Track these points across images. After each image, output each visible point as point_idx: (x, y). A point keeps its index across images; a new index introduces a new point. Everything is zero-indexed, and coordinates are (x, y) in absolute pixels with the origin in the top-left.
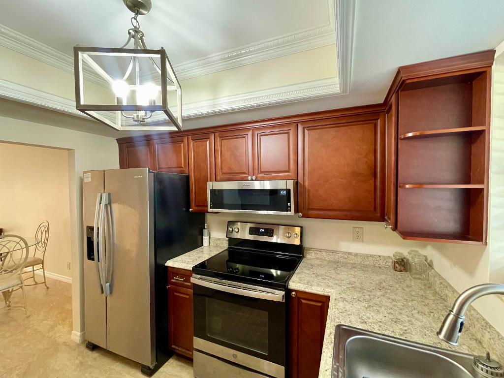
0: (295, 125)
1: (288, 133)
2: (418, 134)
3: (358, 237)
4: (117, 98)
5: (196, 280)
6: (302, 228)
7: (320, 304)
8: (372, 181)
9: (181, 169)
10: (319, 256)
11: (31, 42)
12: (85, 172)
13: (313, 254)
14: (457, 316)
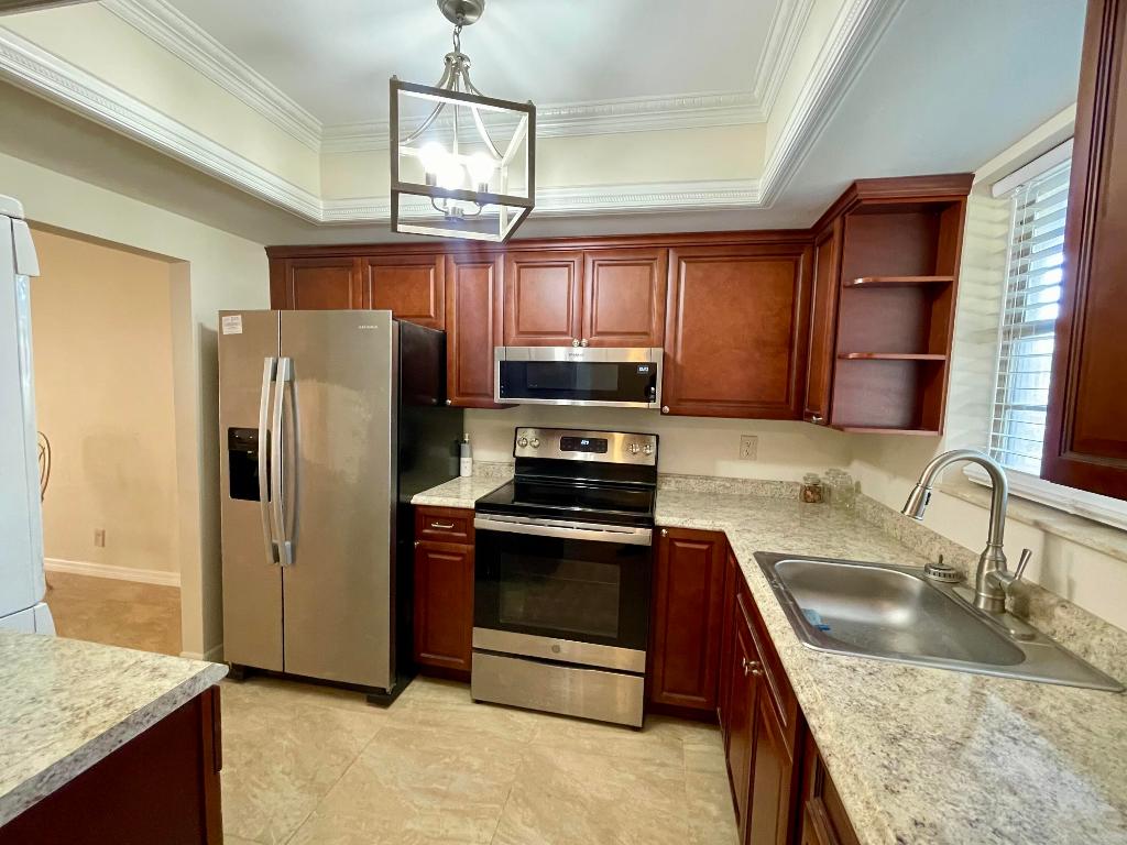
0: (663, 251)
1: (650, 265)
2: (871, 280)
3: (749, 451)
4: (427, 174)
5: (484, 522)
6: (657, 436)
7: (705, 547)
8: (785, 356)
9: (429, 320)
10: (682, 485)
11: (188, 28)
12: (223, 313)
13: (673, 484)
14: (925, 487)
